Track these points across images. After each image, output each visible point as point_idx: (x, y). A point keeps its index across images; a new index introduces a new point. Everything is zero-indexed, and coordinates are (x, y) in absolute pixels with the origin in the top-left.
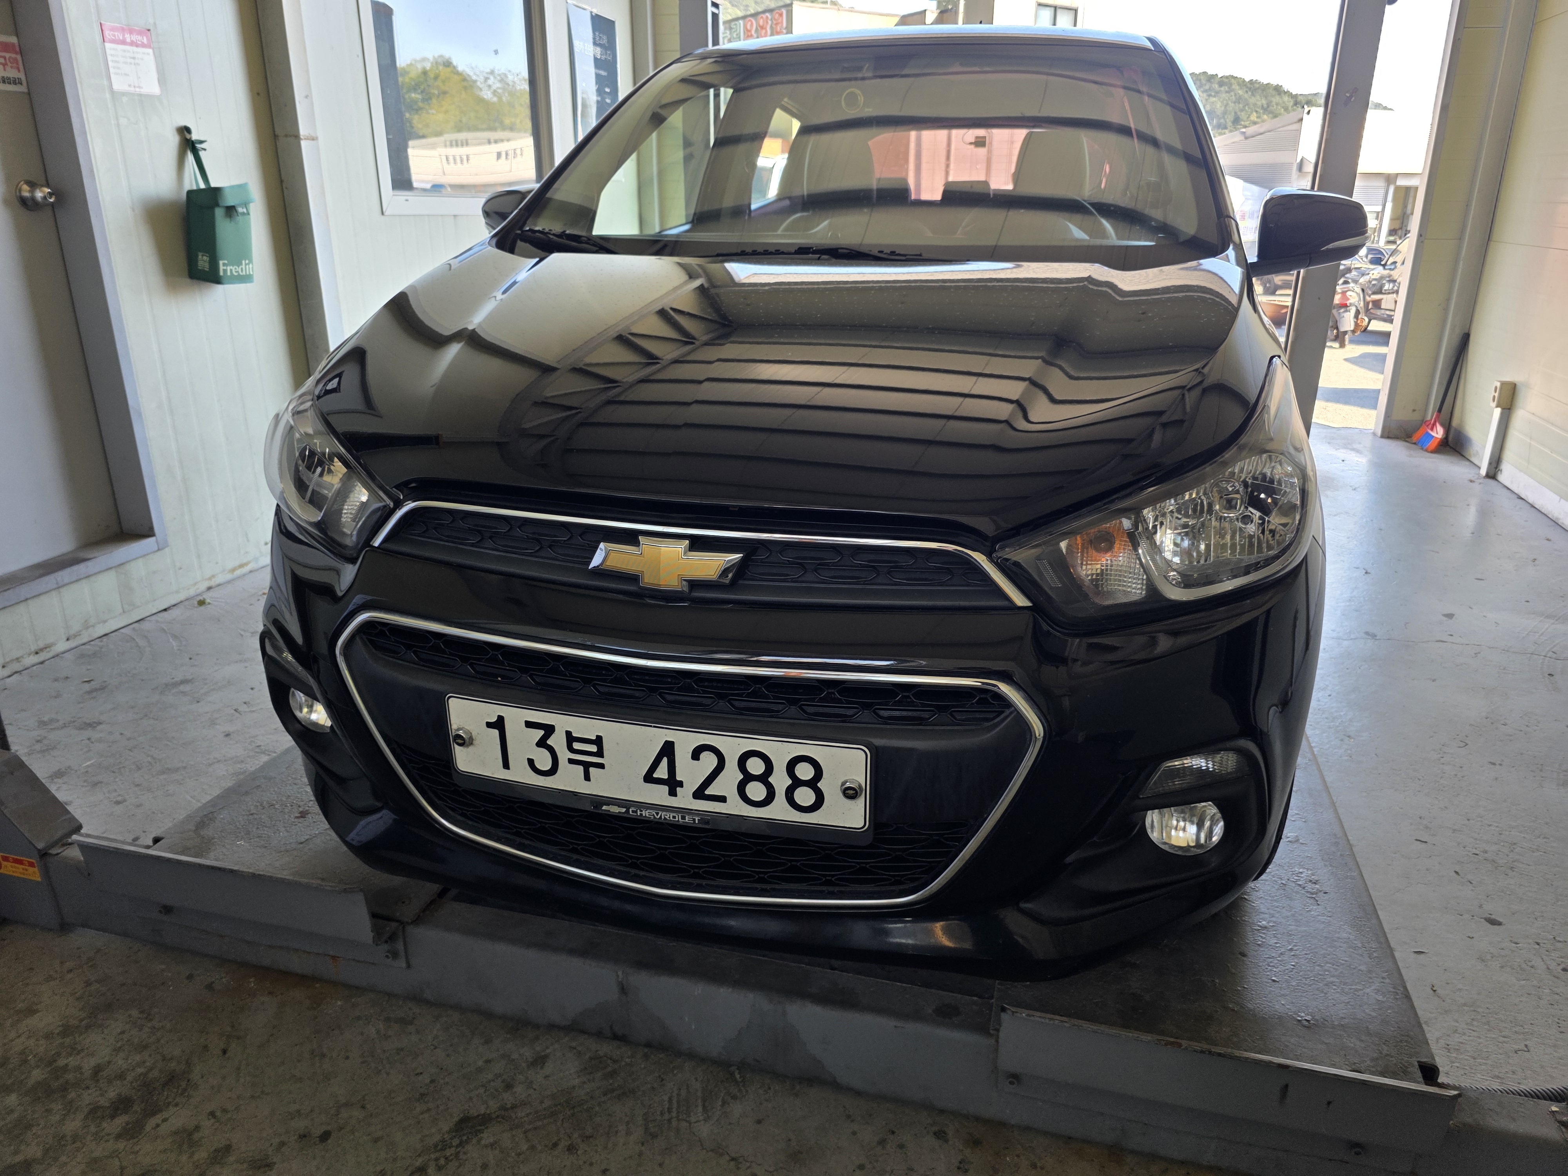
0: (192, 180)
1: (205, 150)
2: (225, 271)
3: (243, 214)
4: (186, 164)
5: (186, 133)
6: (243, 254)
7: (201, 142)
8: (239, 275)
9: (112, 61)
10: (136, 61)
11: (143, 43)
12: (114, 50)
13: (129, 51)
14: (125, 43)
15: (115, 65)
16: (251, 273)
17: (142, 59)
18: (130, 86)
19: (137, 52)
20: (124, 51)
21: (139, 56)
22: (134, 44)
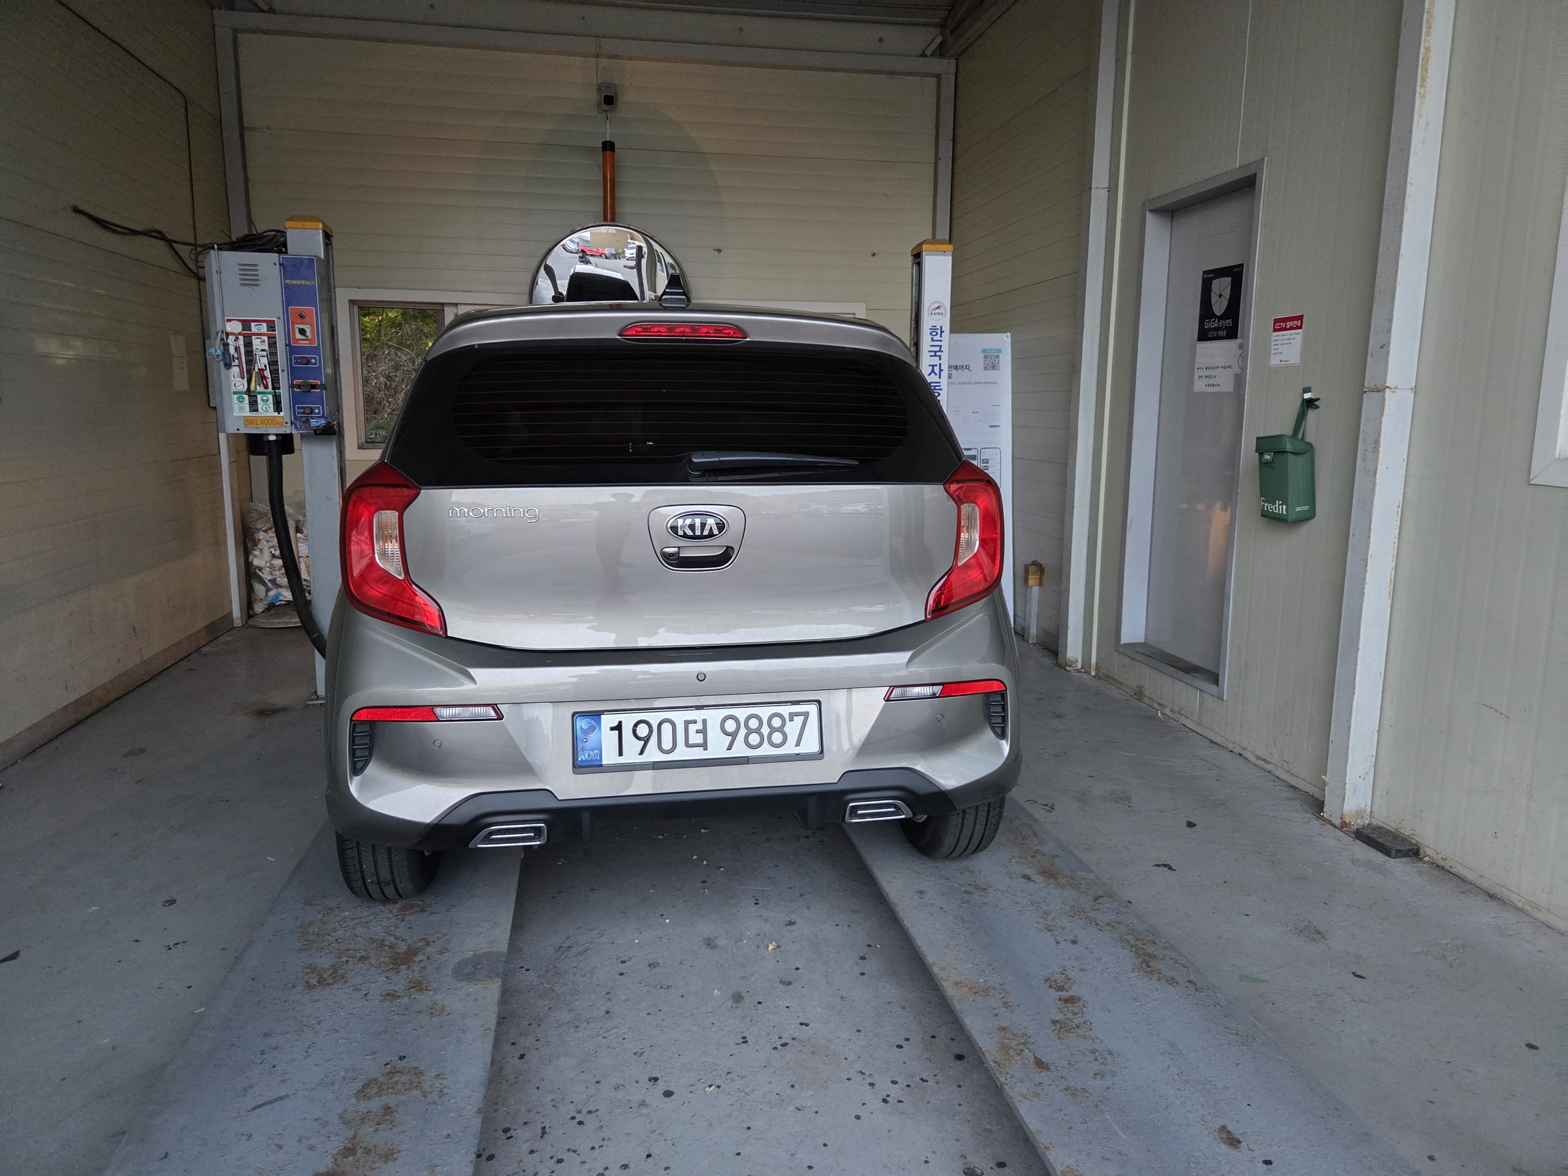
4: (1304, 419)
5: (1306, 392)
6: (1278, 496)
7: (1317, 400)
8: (1273, 512)
9: (1274, 345)
10: (1290, 341)
11: (1297, 326)
12: (1278, 336)
13: (1286, 335)
14: (1285, 329)
15: (1276, 347)
16: (1284, 513)
17: (1294, 339)
18: (1281, 361)
19: (1292, 334)
20: (1283, 335)
21: (1292, 337)
22: (1291, 328)
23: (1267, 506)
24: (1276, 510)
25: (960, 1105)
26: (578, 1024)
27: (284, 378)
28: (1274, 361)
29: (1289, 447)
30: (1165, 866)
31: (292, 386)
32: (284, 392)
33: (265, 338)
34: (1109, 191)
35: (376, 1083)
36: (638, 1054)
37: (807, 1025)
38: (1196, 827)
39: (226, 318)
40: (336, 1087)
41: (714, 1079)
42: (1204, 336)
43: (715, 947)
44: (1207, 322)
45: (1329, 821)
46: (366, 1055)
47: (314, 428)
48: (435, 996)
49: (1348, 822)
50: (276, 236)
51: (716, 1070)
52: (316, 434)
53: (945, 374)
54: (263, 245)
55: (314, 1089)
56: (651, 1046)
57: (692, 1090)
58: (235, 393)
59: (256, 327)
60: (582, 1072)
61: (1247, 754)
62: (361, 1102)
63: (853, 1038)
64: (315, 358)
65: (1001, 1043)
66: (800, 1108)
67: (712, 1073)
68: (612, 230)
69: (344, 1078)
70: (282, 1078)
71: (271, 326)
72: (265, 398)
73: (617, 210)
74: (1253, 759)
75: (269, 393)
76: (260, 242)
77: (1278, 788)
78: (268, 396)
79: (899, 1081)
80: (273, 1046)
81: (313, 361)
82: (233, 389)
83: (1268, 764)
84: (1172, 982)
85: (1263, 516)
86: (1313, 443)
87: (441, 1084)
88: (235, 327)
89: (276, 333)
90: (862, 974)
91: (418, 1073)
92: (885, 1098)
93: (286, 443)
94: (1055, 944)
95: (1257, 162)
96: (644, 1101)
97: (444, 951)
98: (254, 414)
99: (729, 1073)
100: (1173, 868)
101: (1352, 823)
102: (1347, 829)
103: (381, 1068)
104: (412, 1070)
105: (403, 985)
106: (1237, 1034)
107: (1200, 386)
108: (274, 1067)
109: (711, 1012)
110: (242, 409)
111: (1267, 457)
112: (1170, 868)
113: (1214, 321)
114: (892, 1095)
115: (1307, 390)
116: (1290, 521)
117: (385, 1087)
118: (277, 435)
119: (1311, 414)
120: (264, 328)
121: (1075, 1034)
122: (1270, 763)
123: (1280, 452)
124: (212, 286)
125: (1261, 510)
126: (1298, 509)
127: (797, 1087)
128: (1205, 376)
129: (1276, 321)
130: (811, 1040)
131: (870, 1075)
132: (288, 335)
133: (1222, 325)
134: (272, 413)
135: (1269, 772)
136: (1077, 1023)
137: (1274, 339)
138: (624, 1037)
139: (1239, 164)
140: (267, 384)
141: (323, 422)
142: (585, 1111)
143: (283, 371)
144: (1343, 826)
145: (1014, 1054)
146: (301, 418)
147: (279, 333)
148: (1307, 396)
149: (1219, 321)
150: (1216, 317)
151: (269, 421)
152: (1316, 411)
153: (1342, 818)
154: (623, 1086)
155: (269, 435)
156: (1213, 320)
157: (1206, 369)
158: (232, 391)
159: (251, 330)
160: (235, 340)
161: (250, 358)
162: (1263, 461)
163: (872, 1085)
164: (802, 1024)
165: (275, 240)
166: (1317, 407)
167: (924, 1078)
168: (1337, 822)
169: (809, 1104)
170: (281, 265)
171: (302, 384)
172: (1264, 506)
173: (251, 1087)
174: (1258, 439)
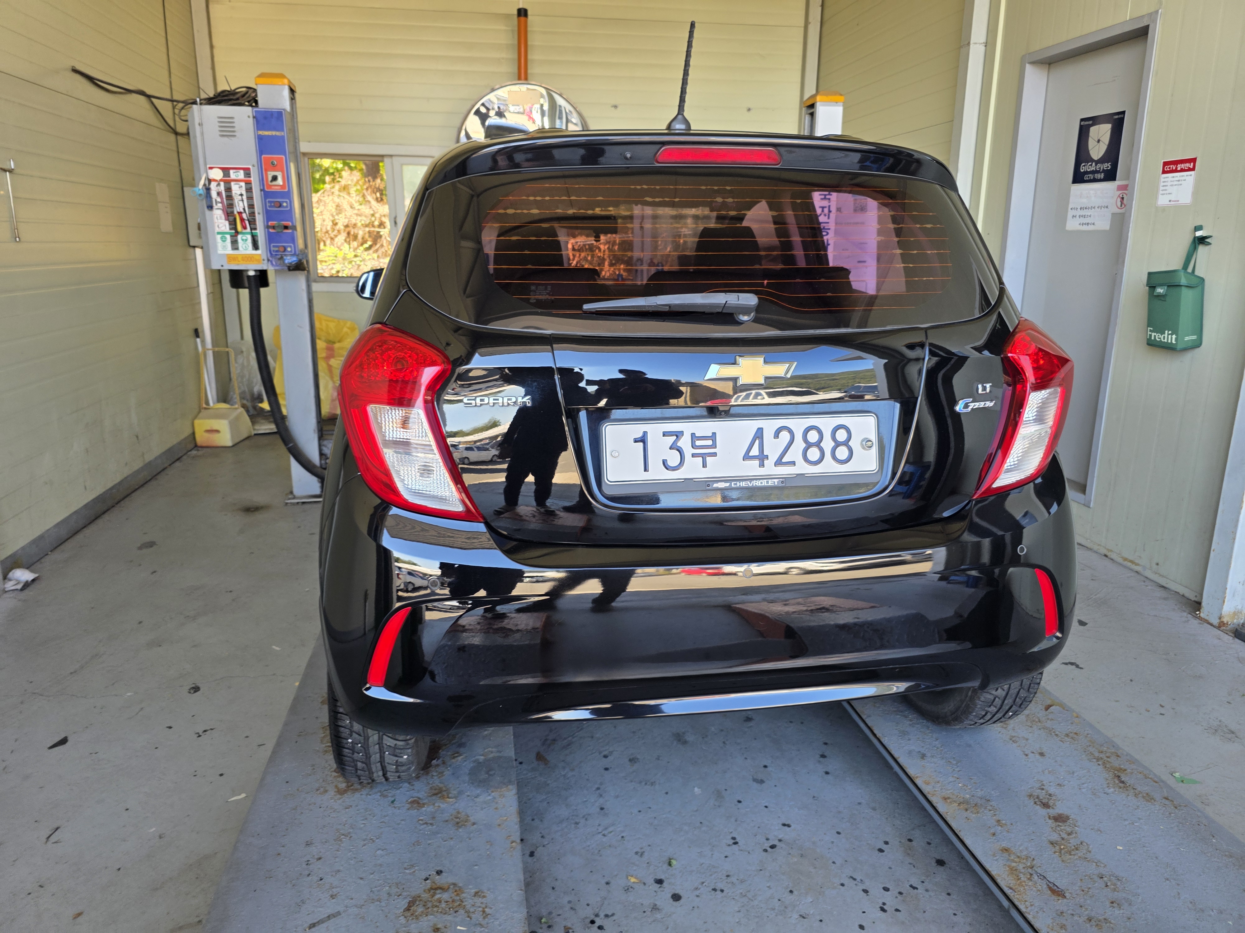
7: (1208, 237)
8: (1161, 340)
9: (1163, 186)
10: (1180, 183)
11: (1189, 168)
12: (1167, 178)
13: (1177, 177)
14: (1176, 171)
15: (1164, 188)
16: (1174, 342)
17: (1185, 180)
18: (1170, 201)
19: (1182, 176)
20: (1174, 177)
21: (1183, 178)
22: (1182, 170)
23: (1155, 336)
24: (1164, 338)
25: (955, 914)
26: (578, 821)
27: (260, 220)
28: (1163, 200)
29: (1183, 281)
30: (1072, 664)
31: (268, 227)
32: (260, 232)
33: (243, 184)
34: (986, 46)
35: (421, 900)
36: (639, 854)
37: (789, 826)
38: (1087, 626)
39: (208, 166)
40: (383, 904)
41: (716, 883)
42: (1079, 178)
43: (685, 742)
44: (1084, 166)
45: (1206, 620)
46: (405, 869)
47: (288, 265)
48: (457, 804)
49: (1225, 622)
50: (247, 93)
51: (716, 872)
52: (289, 270)
53: (832, 215)
54: (238, 99)
55: (363, 905)
56: (649, 846)
57: (698, 894)
58: (219, 233)
59: (235, 174)
60: (591, 872)
61: (1113, 556)
62: (410, 922)
63: (835, 841)
64: (286, 202)
65: (1009, 866)
66: (804, 916)
67: (713, 876)
68: (524, 88)
69: (389, 894)
70: (331, 893)
71: (247, 172)
72: (244, 238)
73: (529, 71)
74: (1120, 560)
75: (247, 233)
76: (235, 97)
77: (1149, 588)
78: (247, 236)
79: (891, 889)
80: (316, 857)
81: (285, 204)
82: (217, 230)
83: (1136, 565)
84: (1149, 798)
85: (1148, 344)
86: (1204, 278)
87: (482, 903)
88: (217, 174)
89: (252, 179)
90: (827, 773)
91: (458, 890)
92: (882, 906)
93: (262, 278)
94: (1024, 756)
95: (1150, 14)
96: (656, 905)
97: (456, 755)
98: (236, 252)
99: (728, 876)
100: (1080, 666)
101: (1229, 623)
102: (1224, 628)
103: (421, 884)
104: (452, 887)
105: (426, 793)
106: (1231, 856)
107: (1072, 225)
108: (321, 880)
109: (697, 811)
110: (224, 247)
111: (1160, 290)
112: (1077, 666)
113: (1091, 165)
114: (887, 903)
115: (1198, 228)
116: (1178, 349)
117: (430, 905)
118: (256, 271)
119: (1201, 249)
120: (241, 175)
121: (1076, 857)
122: (1137, 564)
123: (1174, 286)
124: (195, 137)
125: (1147, 339)
126: (1187, 339)
127: (795, 892)
128: (1080, 216)
129: (1165, 164)
130: (797, 842)
131: (862, 880)
132: (262, 180)
133: (1100, 168)
134: (250, 251)
135: (1137, 572)
136: (1075, 844)
137: (1163, 180)
138: (623, 835)
139: (1130, 16)
140: (246, 225)
141: (295, 259)
142: (602, 915)
143: (259, 213)
144: (1221, 625)
145: (1026, 879)
146: (276, 256)
147: (254, 179)
148: (1199, 234)
149: (1096, 165)
150: (1092, 160)
151: (248, 258)
152: (1207, 247)
153: (1220, 618)
154: (632, 887)
155: (247, 270)
156: (1090, 163)
157: (1081, 209)
158: (216, 231)
159: (229, 177)
160: (217, 186)
161: (230, 202)
162: (1155, 294)
163: (866, 891)
164: (784, 825)
165: (247, 95)
166: (1209, 244)
167: (914, 885)
168: (1216, 622)
169: (811, 912)
170: (254, 117)
171: (277, 225)
172: (1151, 335)
173: (303, 902)
174: (1150, 274)
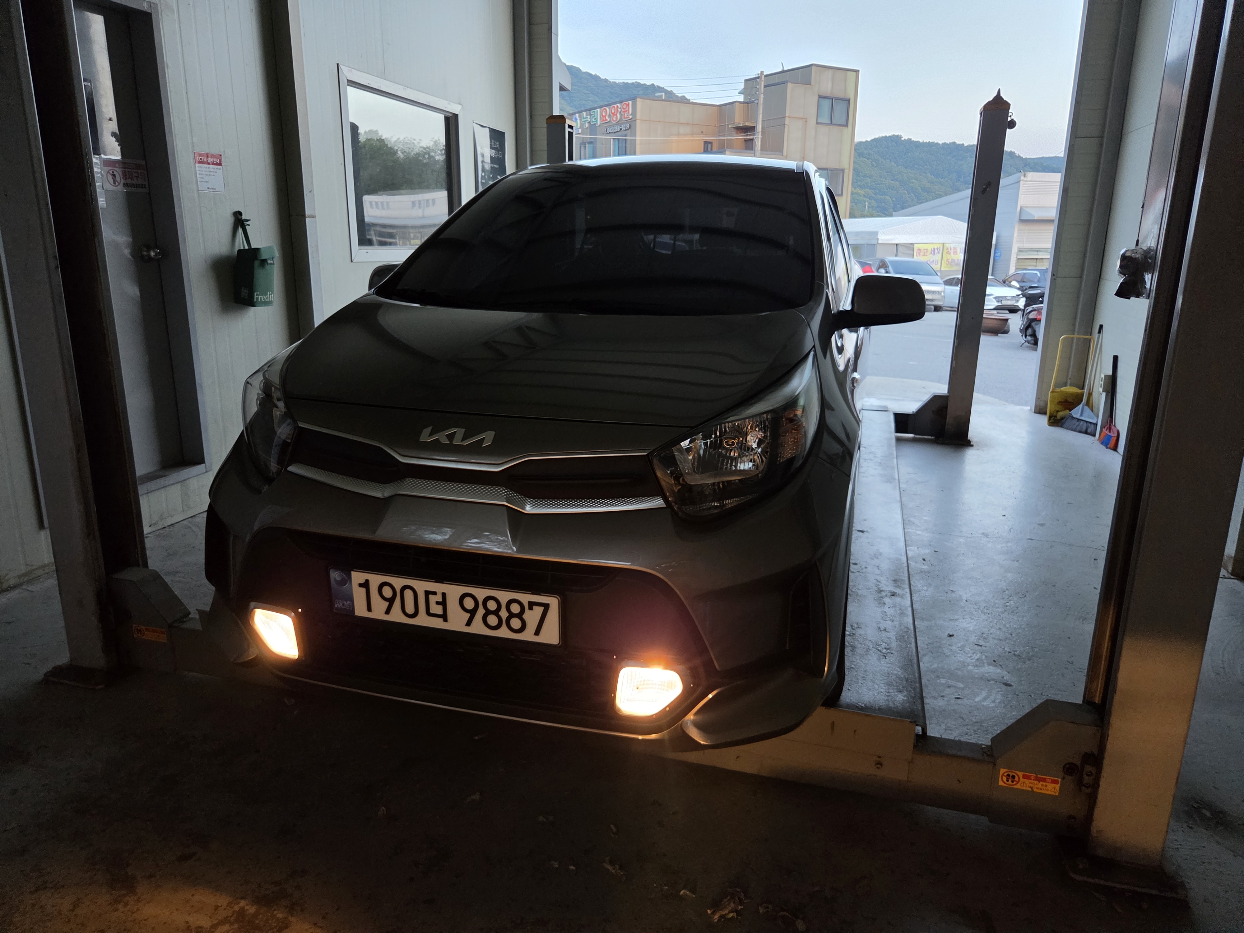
0: (240, 243)
1: (249, 225)
2: (257, 298)
3: (271, 264)
4: (238, 234)
5: (238, 215)
6: (268, 289)
7: (248, 220)
8: (265, 301)
9: (199, 174)
18: (208, 188)
23: (261, 298)
24: (267, 299)
28: (202, 187)
